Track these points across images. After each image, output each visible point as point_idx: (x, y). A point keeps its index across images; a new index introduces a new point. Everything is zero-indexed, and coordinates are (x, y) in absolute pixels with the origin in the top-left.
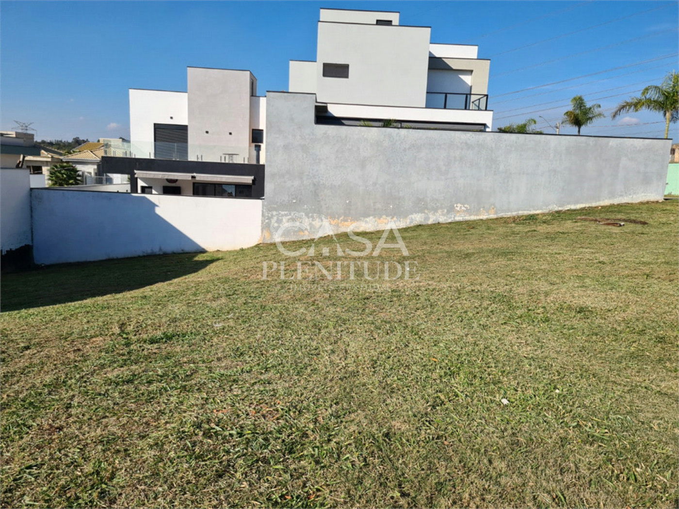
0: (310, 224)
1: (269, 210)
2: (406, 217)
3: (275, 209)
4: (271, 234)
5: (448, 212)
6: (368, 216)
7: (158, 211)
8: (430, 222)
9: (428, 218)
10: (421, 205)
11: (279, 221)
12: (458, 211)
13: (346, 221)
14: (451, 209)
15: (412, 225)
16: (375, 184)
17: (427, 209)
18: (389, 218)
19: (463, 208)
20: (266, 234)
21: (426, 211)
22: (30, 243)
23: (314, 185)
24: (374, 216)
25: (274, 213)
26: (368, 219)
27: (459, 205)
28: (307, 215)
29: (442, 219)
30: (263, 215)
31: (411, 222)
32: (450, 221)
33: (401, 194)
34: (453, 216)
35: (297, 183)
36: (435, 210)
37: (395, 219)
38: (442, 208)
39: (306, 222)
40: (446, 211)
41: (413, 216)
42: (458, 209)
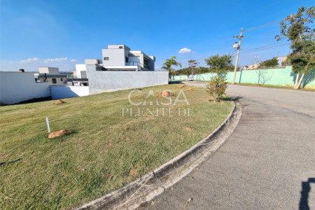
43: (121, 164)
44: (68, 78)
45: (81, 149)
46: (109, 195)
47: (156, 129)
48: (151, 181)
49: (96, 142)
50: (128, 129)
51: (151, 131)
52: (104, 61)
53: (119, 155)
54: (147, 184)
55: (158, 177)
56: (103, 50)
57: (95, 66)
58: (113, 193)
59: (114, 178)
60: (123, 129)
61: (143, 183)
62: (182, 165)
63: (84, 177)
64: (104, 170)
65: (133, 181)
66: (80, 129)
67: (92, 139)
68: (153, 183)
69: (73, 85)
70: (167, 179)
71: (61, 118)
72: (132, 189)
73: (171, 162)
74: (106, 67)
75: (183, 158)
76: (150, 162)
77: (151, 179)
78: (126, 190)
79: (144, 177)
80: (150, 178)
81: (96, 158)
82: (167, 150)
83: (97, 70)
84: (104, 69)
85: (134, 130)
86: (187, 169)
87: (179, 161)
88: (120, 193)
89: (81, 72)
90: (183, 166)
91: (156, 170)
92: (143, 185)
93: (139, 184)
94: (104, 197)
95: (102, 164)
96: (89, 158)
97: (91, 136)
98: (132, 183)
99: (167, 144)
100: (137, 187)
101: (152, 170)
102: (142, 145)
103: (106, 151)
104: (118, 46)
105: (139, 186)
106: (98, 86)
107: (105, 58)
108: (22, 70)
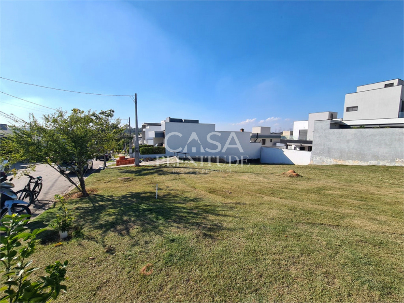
0: (326, 160)
1: (313, 155)
2: (367, 161)
3: (315, 155)
4: (313, 162)
5: (391, 162)
6: (350, 160)
7: (284, 153)
8: (381, 165)
9: (380, 163)
10: (376, 157)
11: (316, 158)
12: (397, 162)
13: (340, 160)
14: (393, 160)
15: (371, 165)
16: (353, 148)
17: (379, 159)
18: (359, 161)
19: (400, 161)
20: (312, 162)
21: (378, 160)
22: (260, 158)
23: (328, 148)
24: (352, 160)
25: (315, 156)
26: (349, 161)
27: (398, 159)
28: (325, 157)
29: (387, 164)
30: (311, 156)
31: (370, 164)
32: (392, 165)
33: (365, 153)
34: (394, 163)
35: (322, 147)
36: (384, 160)
37: (362, 162)
38: (387, 159)
39: (325, 160)
40: (389, 161)
41: (372, 161)
42: (397, 161)
52: (346, 113)
56: (348, 96)
57: (328, 122)
69: (287, 148)
74: (348, 123)
83: (331, 128)
84: (344, 126)
89: (300, 131)
104: (383, 84)
106: (329, 152)
107: (348, 109)
108: (243, 130)
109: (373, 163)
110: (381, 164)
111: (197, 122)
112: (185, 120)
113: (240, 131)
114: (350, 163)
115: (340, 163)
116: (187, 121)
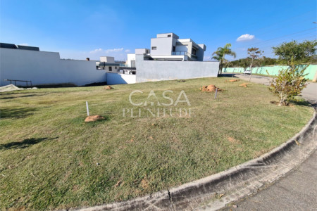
0: (143, 80)
1: (137, 77)
2: (160, 79)
5: (168, 78)
7: (122, 77)
10: (163, 77)
11: (138, 79)
20: (137, 81)
22: (106, 81)
23: (144, 72)
28: (143, 78)
29: (167, 80)
35: (141, 72)
37: (158, 79)
43: (135, 168)
44: (120, 66)
45: (104, 138)
46: (109, 206)
47: (188, 131)
48: (163, 203)
49: (120, 134)
50: (155, 125)
51: (182, 132)
52: (152, 51)
53: (135, 156)
54: (157, 205)
55: (174, 200)
56: (152, 40)
57: (143, 56)
58: (114, 204)
59: (121, 185)
60: (150, 125)
61: (153, 202)
62: (211, 191)
63: (95, 173)
64: (115, 171)
65: (141, 196)
66: (113, 117)
67: (118, 129)
68: (166, 206)
69: (124, 73)
70: (185, 207)
71: (104, 103)
72: (138, 206)
73: (196, 183)
74: (153, 57)
75: (215, 182)
76: (168, 175)
77: (163, 200)
78: (130, 206)
79: (156, 195)
80: (162, 198)
81: (114, 152)
82: (194, 163)
83: (145, 59)
84: (151, 59)
85: (162, 128)
86: (218, 200)
87: (207, 185)
88: (123, 208)
89: (131, 61)
90: (213, 194)
91: (173, 190)
92: (151, 206)
93: (148, 202)
94: (104, 206)
95: (116, 162)
96: (107, 152)
97: (117, 126)
98: (139, 199)
99: (197, 155)
100: (144, 206)
101: (167, 187)
102: (165, 148)
103: (125, 148)
104: (166, 35)
105: (147, 206)
106: (144, 75)
107: (153, 48)
108: (88, 59)
109: (162, 79)
110: (165, 79)
111: (37, 49)
112: (19, 46)
113: (86, 59)
114: (154, 80)
115: (149, 81)
116: (21, 47)
